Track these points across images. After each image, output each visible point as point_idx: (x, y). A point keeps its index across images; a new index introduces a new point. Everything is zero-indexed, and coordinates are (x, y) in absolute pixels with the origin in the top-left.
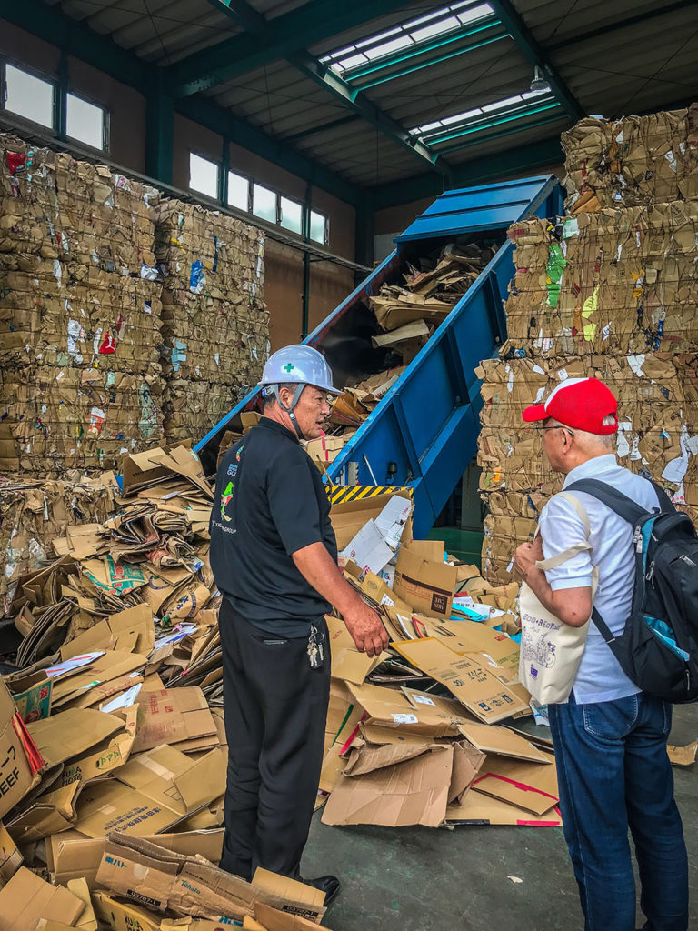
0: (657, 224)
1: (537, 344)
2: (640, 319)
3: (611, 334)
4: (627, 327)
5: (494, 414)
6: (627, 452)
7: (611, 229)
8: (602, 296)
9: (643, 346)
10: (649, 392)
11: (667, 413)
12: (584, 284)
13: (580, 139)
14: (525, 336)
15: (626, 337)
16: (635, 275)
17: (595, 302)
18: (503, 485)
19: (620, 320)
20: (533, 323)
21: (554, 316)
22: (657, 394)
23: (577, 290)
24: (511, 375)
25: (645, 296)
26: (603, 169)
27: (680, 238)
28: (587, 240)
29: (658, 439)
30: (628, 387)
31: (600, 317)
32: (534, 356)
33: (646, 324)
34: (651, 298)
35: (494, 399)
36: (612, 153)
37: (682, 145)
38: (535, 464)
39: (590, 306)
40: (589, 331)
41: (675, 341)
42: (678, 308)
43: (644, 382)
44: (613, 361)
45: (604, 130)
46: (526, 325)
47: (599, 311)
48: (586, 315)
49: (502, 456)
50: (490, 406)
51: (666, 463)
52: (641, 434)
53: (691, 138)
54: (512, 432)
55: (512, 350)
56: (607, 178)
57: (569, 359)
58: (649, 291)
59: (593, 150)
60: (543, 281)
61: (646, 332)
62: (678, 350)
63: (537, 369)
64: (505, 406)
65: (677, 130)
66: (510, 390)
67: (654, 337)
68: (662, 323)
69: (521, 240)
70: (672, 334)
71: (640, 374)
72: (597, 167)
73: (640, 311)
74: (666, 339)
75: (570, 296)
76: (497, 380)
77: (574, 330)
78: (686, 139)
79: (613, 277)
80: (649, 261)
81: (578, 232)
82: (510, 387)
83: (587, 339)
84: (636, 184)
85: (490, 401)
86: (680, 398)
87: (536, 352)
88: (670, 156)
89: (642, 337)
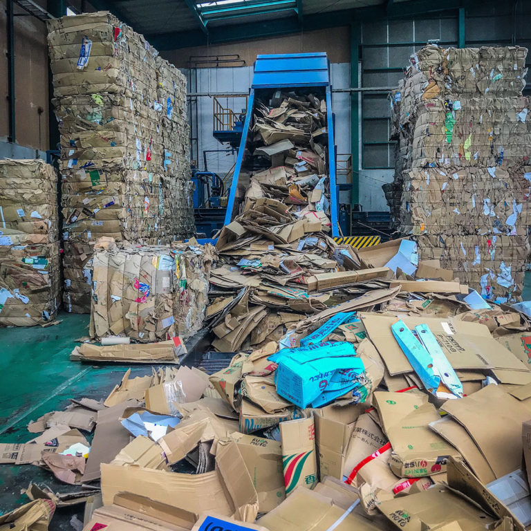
0: (499, 107)
1: (441, 161)
2: (492, 151)
3: (479, 157)
4: (486, 154)
5: (419, 196)
6: (488, 213)
7: (477, 108)
8: (473, 139)
9: (494, 163)
10: (497, 185)
11: (507, 194)
12: (464, 133)
13: (428, 55)
14: (435, 156)
15: (486, 159)
16: (489, 130)
17: (470, 142)
18: (426, 232)
19: (482, 151)
20: (438, 150)
21: (450, 147)
22: (502, 186)
23: (461, 135)
24: (428, 176)
25: (494, 140)
26: (440, 72)
27: (509, 115)
28: (466, 111)
29: (503, 207)
30: (488, 182)
31: (473, 149)
32: (439, 167)
33: (495, 153)
34: (497, 141)
35: (420, 189)
36: (444, 65)
37: (477, 66)
38: (442, 220)
39: (468, 143)
40: (468, 155)
41: (509, 161)
42: (510, 146)
43: (495, 180)
44: (480, 170)
45: (440, 53)
46: (435, 151)
47: (472, 146)
48: (466, 148)
49: (424, 217)
50: (417, 192)
51: (507, 217)
52: (495, 204)
53: (481, 63)
54: (430, 205)
55: (428, 163)
56: (442, 76)
57: (459, 168)
58: (496, 138)
59: (435, 62)
60: (444, 130)
61: (495, 157)
62: (510, 165)
63: (442, 173)
64: (426, 192)
65: (475, 58)
66: (428, 184)
67: (499, 159)
68: (502, 153)
69: (431, 108)
70: (508, 158)
71: (494, 176)
72: (437, 70)
73: (492, 147)
74: (505, 160)
75: (457, 138)
76: (420, 178)
77: (460, 155)
78: (479, 63)
79: (478, 130)
80: (495, 124)
81: (461, 108)
82: (428, 182)
83: (467, 159)
84: (457, 81)
85: (418, 189)
86: (512, 187)
87: (441, 165)
88: (472, 70)
89: (493, 159)
